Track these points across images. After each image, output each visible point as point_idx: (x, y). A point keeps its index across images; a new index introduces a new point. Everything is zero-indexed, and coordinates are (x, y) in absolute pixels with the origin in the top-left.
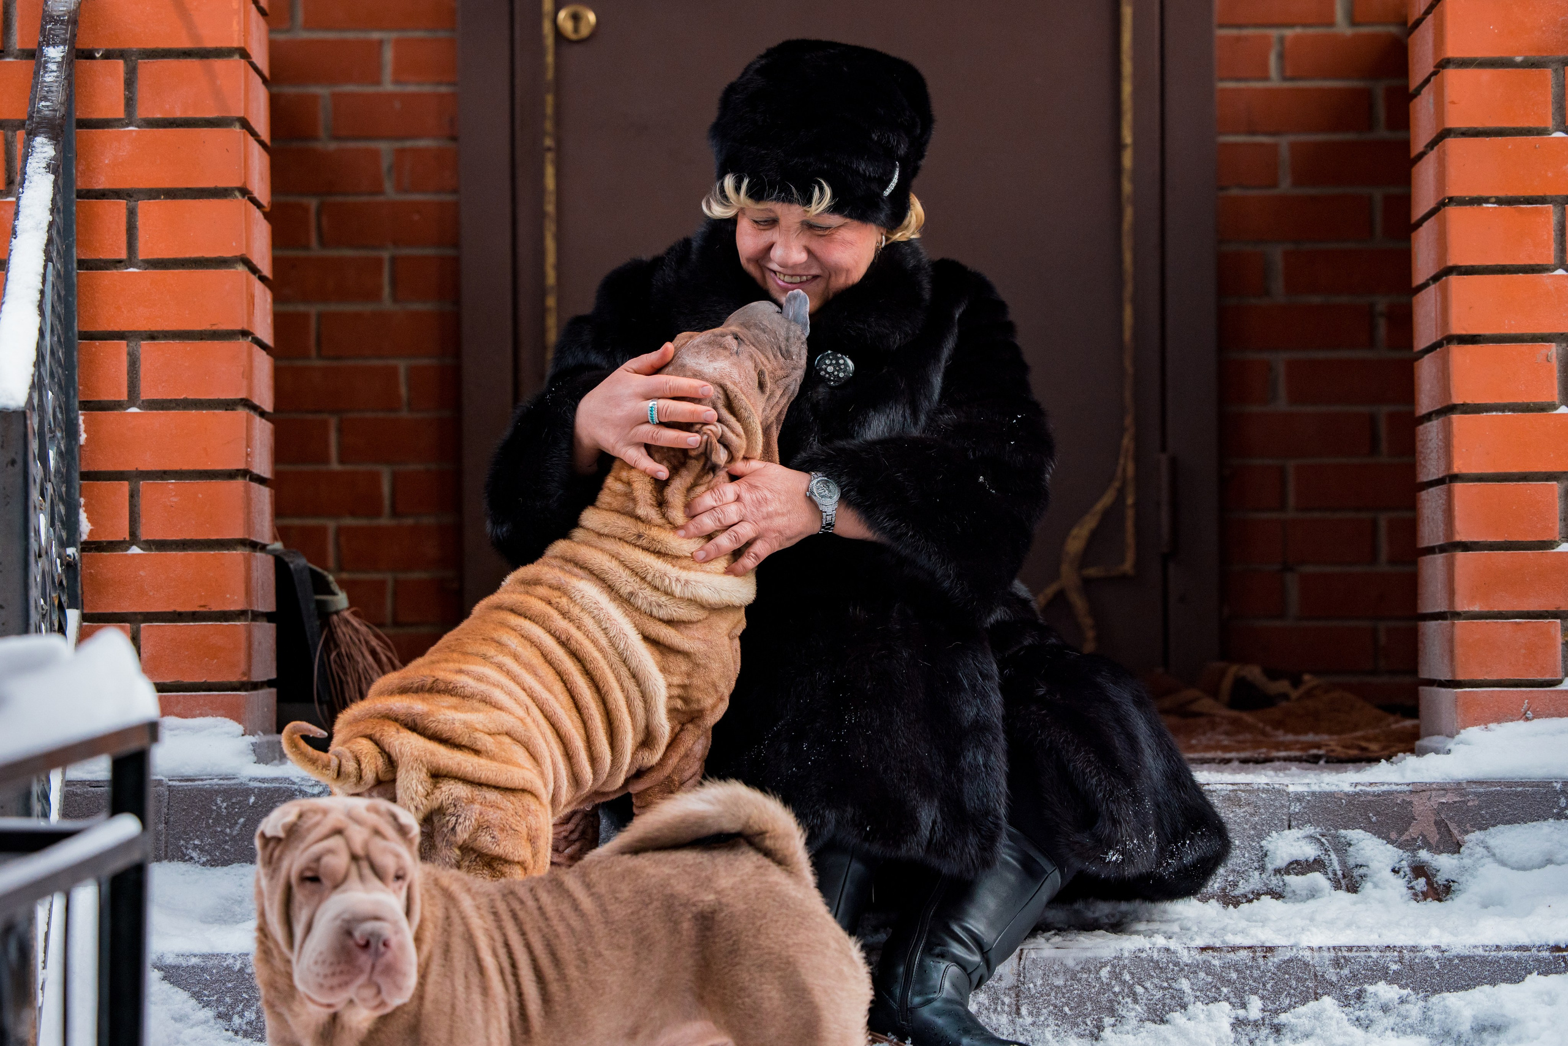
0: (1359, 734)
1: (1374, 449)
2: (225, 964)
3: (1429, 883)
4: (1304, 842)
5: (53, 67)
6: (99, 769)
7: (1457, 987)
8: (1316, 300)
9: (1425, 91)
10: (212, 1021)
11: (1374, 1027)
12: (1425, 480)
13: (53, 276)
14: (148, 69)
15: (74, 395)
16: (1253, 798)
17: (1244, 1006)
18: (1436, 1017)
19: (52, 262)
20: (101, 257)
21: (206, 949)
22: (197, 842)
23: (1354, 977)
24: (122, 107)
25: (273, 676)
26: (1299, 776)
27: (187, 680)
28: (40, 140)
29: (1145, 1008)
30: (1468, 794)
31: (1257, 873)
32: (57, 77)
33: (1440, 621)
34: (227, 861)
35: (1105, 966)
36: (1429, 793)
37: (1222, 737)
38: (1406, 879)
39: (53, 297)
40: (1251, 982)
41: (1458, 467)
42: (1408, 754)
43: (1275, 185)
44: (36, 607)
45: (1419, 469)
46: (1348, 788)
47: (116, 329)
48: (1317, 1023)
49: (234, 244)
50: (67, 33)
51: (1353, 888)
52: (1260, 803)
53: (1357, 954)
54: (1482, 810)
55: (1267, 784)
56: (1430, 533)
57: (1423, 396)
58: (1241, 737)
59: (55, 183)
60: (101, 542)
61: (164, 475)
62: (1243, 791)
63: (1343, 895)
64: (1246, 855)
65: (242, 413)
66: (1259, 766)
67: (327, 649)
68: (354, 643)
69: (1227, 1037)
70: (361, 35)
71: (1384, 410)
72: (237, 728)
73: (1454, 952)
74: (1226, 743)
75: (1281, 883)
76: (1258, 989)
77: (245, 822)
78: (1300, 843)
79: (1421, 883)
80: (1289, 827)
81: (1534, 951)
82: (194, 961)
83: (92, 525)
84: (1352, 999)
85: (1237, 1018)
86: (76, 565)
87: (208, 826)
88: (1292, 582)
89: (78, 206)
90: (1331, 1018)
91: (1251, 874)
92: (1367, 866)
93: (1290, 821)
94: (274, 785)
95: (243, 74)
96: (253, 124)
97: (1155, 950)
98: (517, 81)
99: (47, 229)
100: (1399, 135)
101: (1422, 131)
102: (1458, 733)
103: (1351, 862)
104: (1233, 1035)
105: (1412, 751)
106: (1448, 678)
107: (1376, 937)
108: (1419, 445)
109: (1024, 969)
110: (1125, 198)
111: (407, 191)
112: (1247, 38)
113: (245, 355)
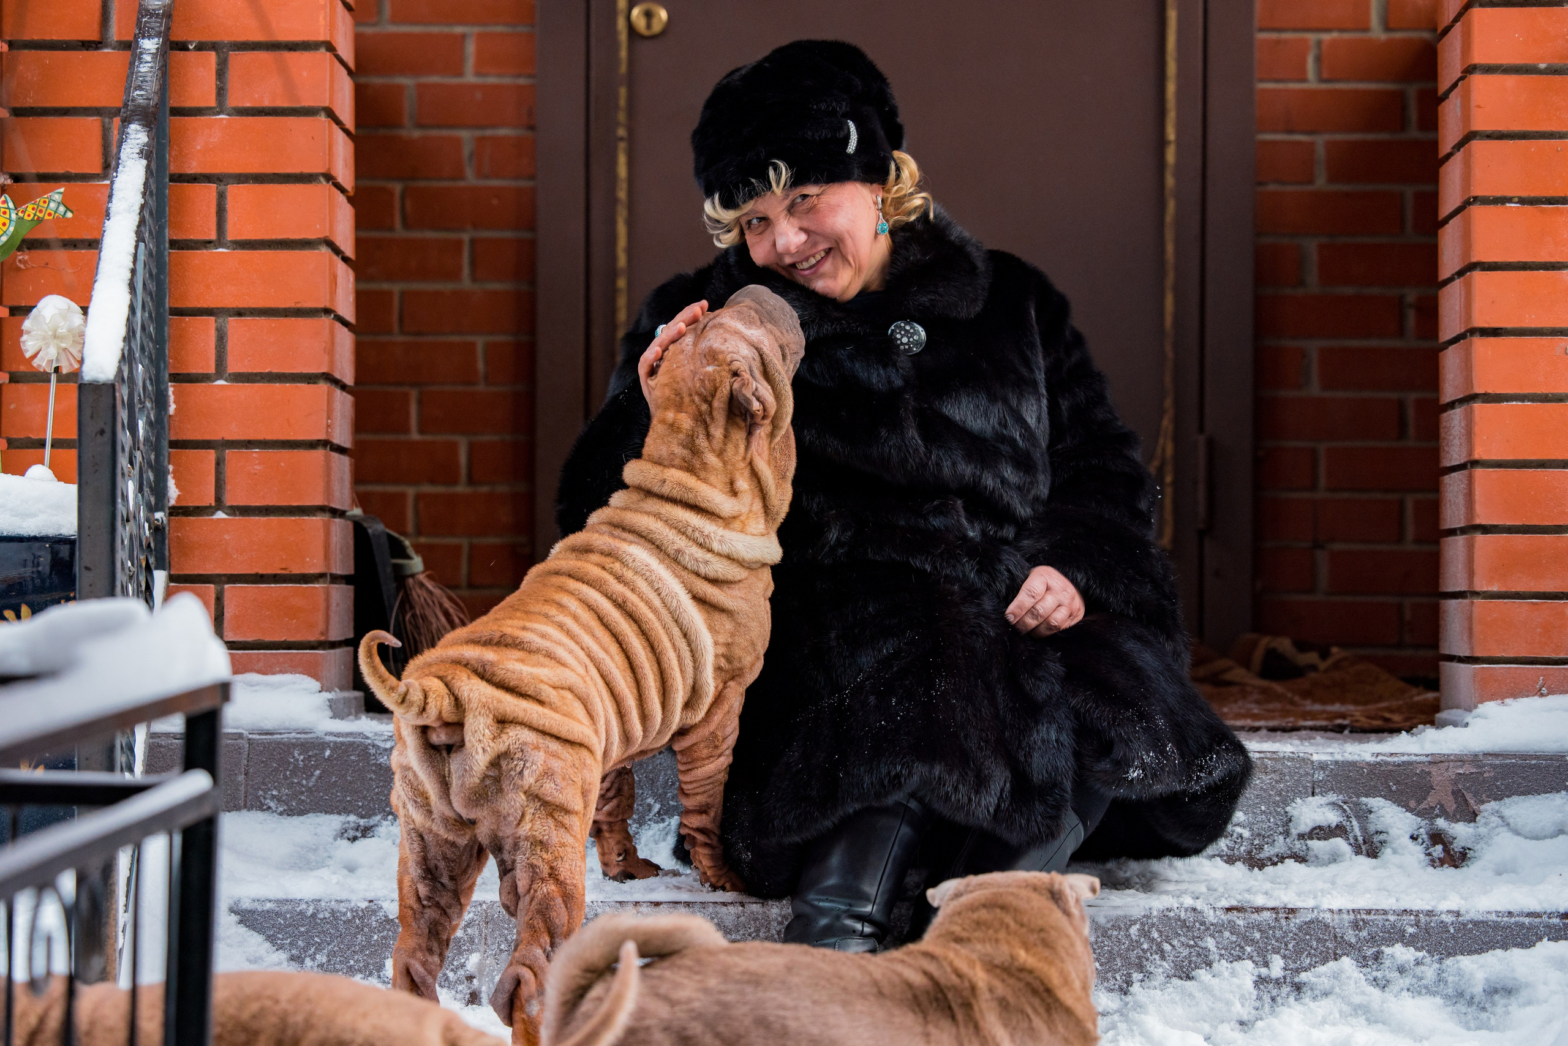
0: (1383, 705)
1: (1402, 433)
2: (298, 909)
3: (1446, 850)
4: (1327, 808)
5: (148, 58)
6: (175, 724)
7: (1470, 951)
8: (1349, 291)
9: (1453, 95)
10: (285, 964)
11: (1391, 987)
12: (1448, 465)
13: (145, 255)
14: (238, 60)
15: (165, 368)
16: (1279, 766)
17: (1266, 964)
18: (1450, 979)
19: (144, 242)
20: (192, 237)
21: (281, 895)
22: (275, 793)
23: (1372, 939)
24: (213, 96)
25: (351, 635)
26: (1323, 745)
27: (268, 638)
28: (134, 127)
29: (1172, 965)
30: (1484, 765)
31: (1281, 838)
32: (152, 68)
33: (1460, 600)
34: (303, 811)
35: (1135, 924)
36: (1447, 764)
37: (1253, 706)
38: (1424, 845)
39: (144, 275)
40: (1273, 942)
41: (1479, 454)
42: (1428, 726)
43: (1311, 181)
44: (123, 569)
45: (1442, 454)
46: (1369, 758)
47: (205, 306)
48: (1336, 982)
49: (318, 226)
50: (161, 26)
51: (1373, 854)
52: (1286, 771)
53: (1376, 917)
54: (1497, 781)
55: (1293, 753)
56: (1453, 515)
57: (1447, 384)
58: (1271, 706)
59: (148, 167)
60: (187, 508)
61: (249, 444)
62: (1269, 759)
63: (1363, 861)
64: (1272, 820)
65: (323, 386)
66: (1286, 735)
67: (402, 609)
68: (428, 604)
69: (1250, 993)
70: (446, 30)
71: (1412, 397)
72: (315, 685)
73: (1468, 917)
74: (1256, 711)
75: (1304, 847)
76: (1280, 948)
77: (321, 774)
78: (1323, 809)
79: (1438, 850)
80: (1313, 794)
81: (1545, 918)
82: (269, 906)
83: (180, 491)
84: (1370, 960)
85: (1259, 976)
86: (164, 528)
87: (286, 778)
88: (1322, 560)
89: (171, 189)
90: (1349, 978)
91: (1276, 838)
92: (1387, 833)
93: (1313, 788)
94: (348, 739)
95: (328, 66)
96: (338, 113)
97: (1183, 910)
98: (593, 74)
99: (138, 211)
100: (1429, 136)
101: (1450, 134)
102: (1476, 707)
103: (1372, 828)
104: (1255, 992)
105: (1432, 723)
106: (1467, 654)
107: (1394, 901)
108: (1442, 431)
110: (1167, 192)
111: (487, 177)
112: (1286, 42)
113: (327, 331)
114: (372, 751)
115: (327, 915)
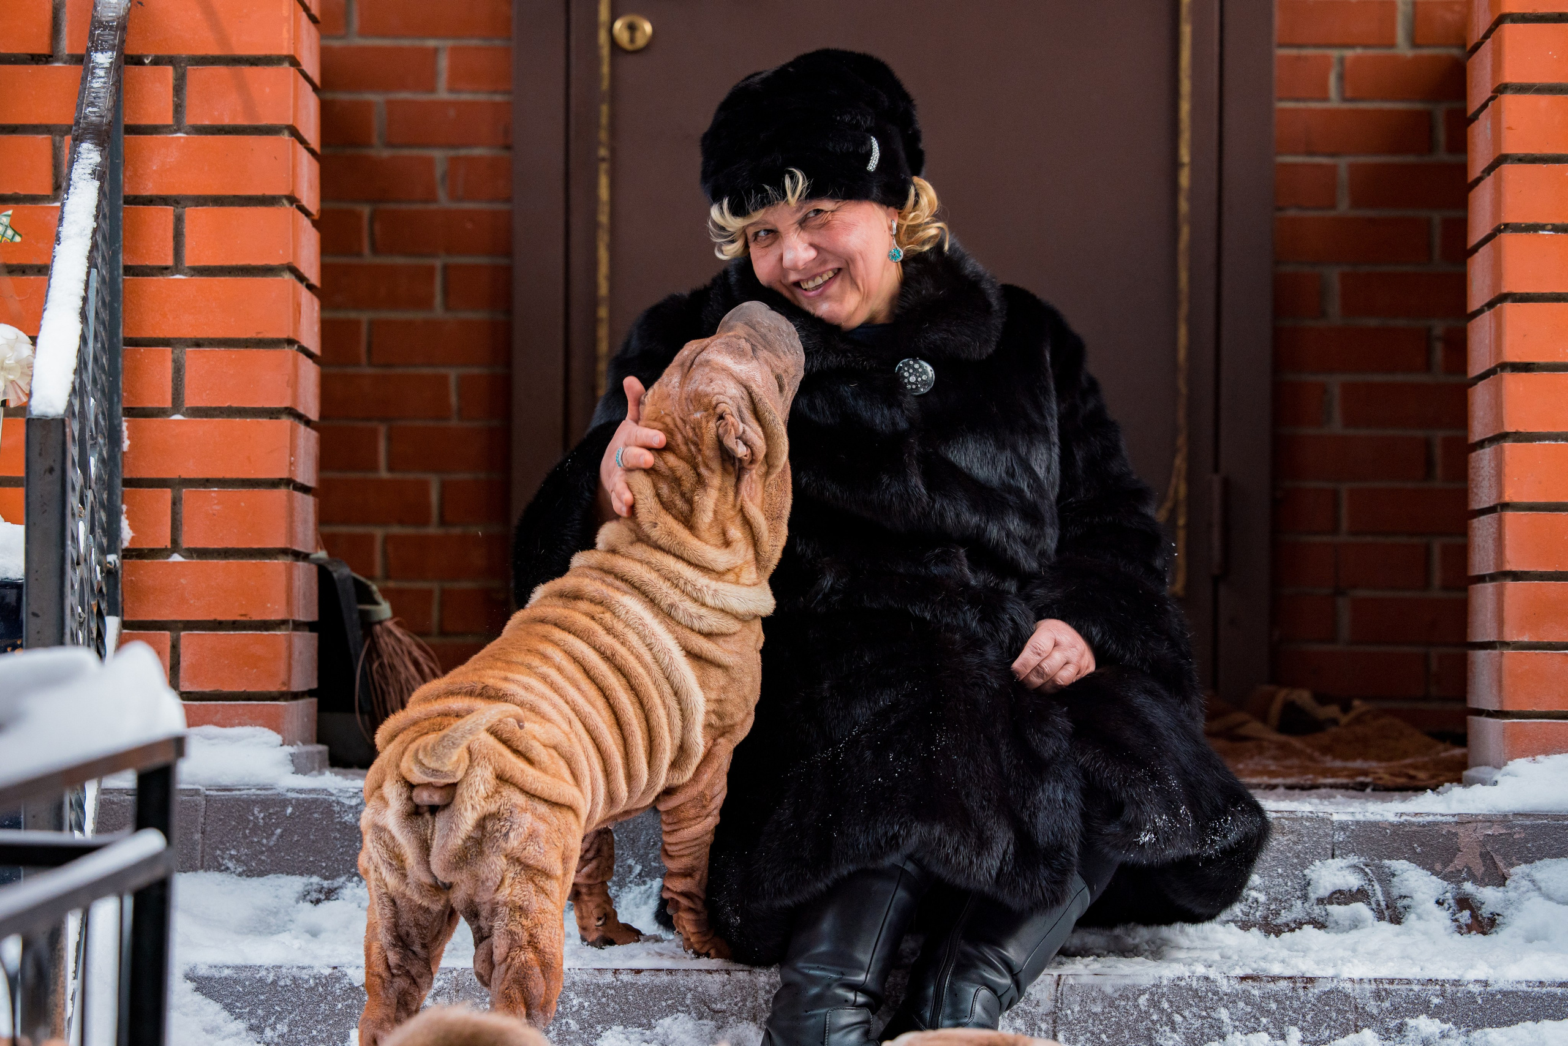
0: (1408, 761)
1: (1429, 474)
2: (258, 976)
3: (1474, 916)
4: (1348, 871)
5: (101, 73)
6: (126, 780)
7: (1499, 1023)
8: (1373, 322)
9: (1482, 116)
10: (244, 1034)
12: (1477, 507)
13: (98, 282)
14: (197, 75)
15: (118, 402)
16: (1297, 826)
17: (1283, 1037)
19: (97, 268)
20: (147, 263)
21: (239, 961)
22: (233, 852)
23: (1395, 1010)
24: (171, 113)
25: (314, 685)
26: (1343, 804)
27: (227, 689)
28: (86, 146)
29: (1183, 1037)
30: (1514, 826)
31: (1299, 902)
32: (105, 83)
33: (1489, 651)
34: (262, 871)
35: (1144, 994)
36: (1475, 824)
37: (1270, 762)
38: (1451, 911)
39: (97, 303)
40: (1290, 1013)
41: (1509, 496)
42: (1455, 784)
43: (1333, 206)
44: (73, 615)
45: (1471, 496)
46: (1392, 818)
47: (161, 336)
49: (281, 252)
50: (115, 39)
51: (1396, 919)
52: (1304, 831)
53: (1399, 987)
54: (1528, 842)
55: (1311, 812)
56: (1482, 561)
57: (1476, 423)
58: (1288, 762)
59: (101, 189)
60: (142, 550)
61: (206, 483)
62: (1287, 819)
63: (1386, 927)
64: (1289, 884)
65: (286, 422)
66: (1305, 793)
67: (369, 658)
68: (397, 654)
70: (417, 43)
71: (1439, 435)
72: (276, 738)
73: (1496, 987)
74: (1273, 768)
75: (1324, 913)
76: (1297, 1019)
77: (282, 832)
78: (1343, 872)
79: (1465, 916)
80: (1333, 856)
82: (226, 972)
83: (134, 532)
84: (1393, 1032)
86: (117, 572)
87: (245, 837)
88: (1344, 605)
89: (126, 212)
91: (1294, 902)
92: (1411, 897)
93: (1333, 850)
94: (311, 796)
95: (292, 81)
96: (302, 132)
97: (1195, 979)
98: (573, 91)
99: (90, 235)
100: (1457, 159)
101: (1480, 157)
102: (1505, 764)
103: (1395, 893)
105: (1459, 781)
106: (1496, 708)
107: (1419, 969)
108: (1471, 471)
109: (1062, 995)
110: (1181, 217)
111: (461, 200)
112: (1306, 58)
113: (290, 363)
114: (337, 808)
115: (289, 982)
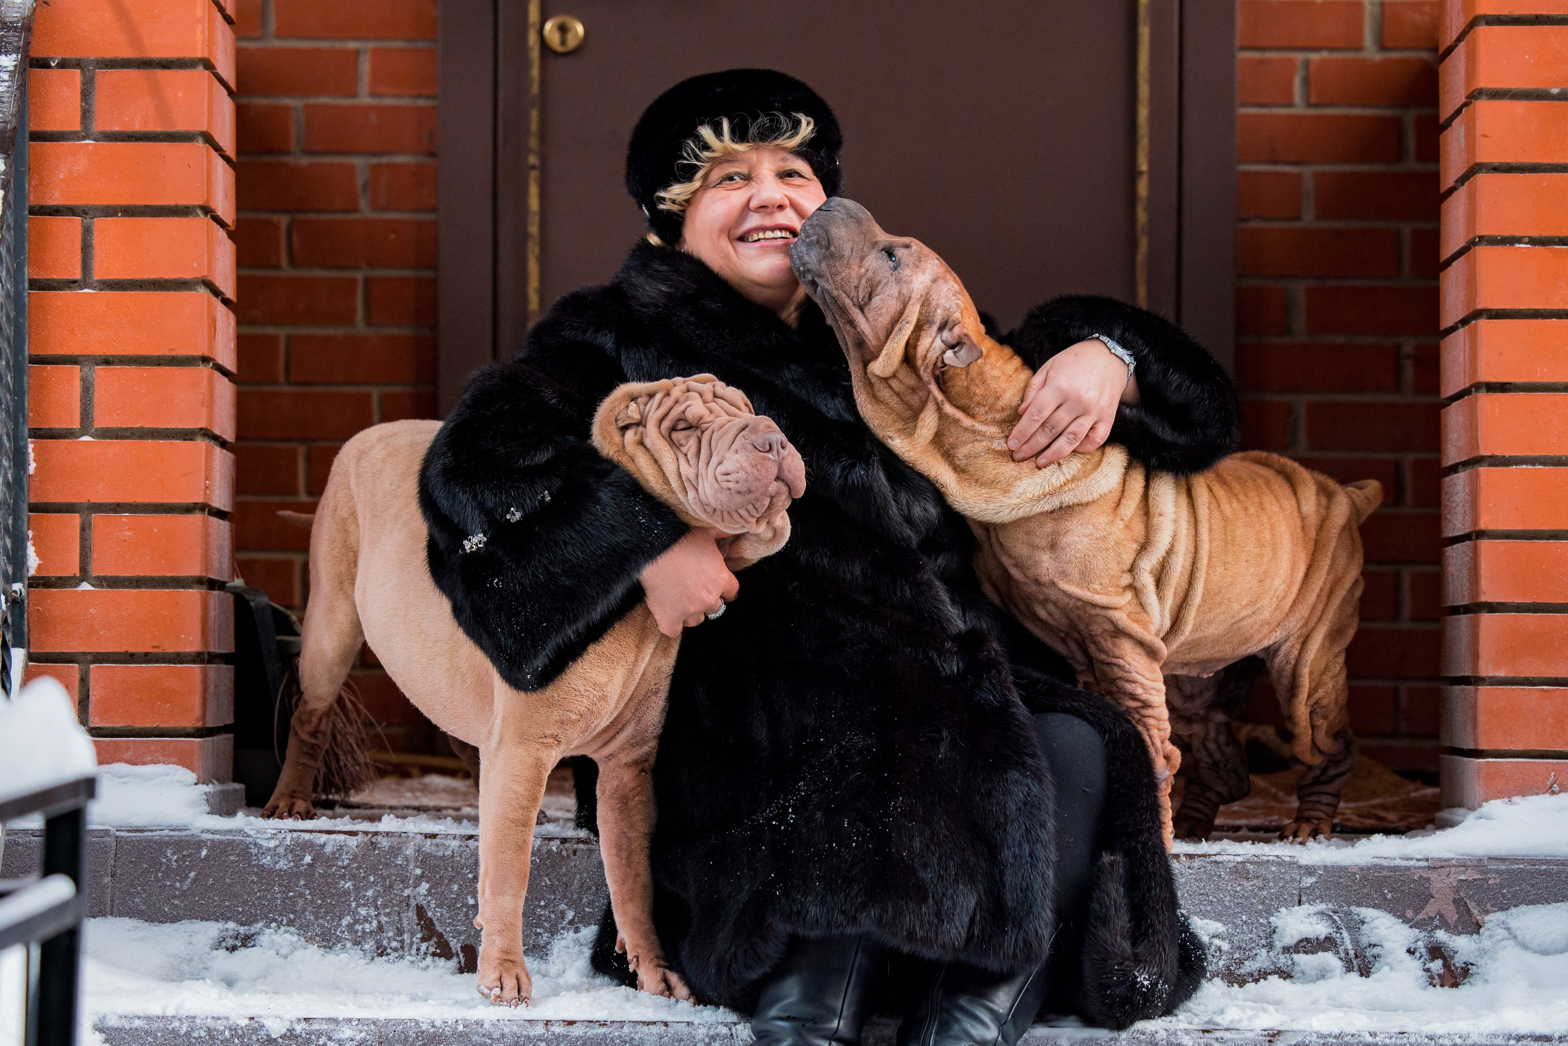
0: (1377, 801)
1: (1398, 497)
2: (170, 1027)
3: (1446, 965)
4: (1315, 918)
5: (5, 76)
6: (35, 822)
8: (1340, 339)
9: (1456, 123)
12: (1450, 535)
14: (106, 80)
15: (24, 422)
16: (1262, 871)
20: (54, 277)
21: (151, 1012)
22: (145, 896)
24: (78, 119)
25: (230, 720)
27: (138, 725)
30: (1490, 871)
31: (1264, 951)
32: (9, 87)
33: (1463, 687)
34: (176, 917)
36: (1448, 869)
38: (1422, 959)
39: (2, 318)
41: (1484, 524)
43: (1298, 218)
45: (1444, 523)
46: (1361, 862)
47: (69, 353)
49: (195, 265)
50: (20, 40)
51: (1365, 971)
52: (1270, 876)
54: (1503, 888)
55: (1277, 856)
56: (1457, 591)
57: (1450, 446)
59: (5, 199)
60: (49, 578)
61: (117, 508)
62: (1251, 863)
63: (1354, 978)
64: (1254, 931)
65: (201, 444)
67: (288, 693)
70: (337, 45)
71: (1409, 458)
72: (190, 776)
75: (1290, 962)
77: (196, 875)
78: (1311, 919)
79: (1437, 966)
80: (1300, 903)
81: (1555, 1042)
82: (138, 1023)
83: (41, 559)
86: (23, 601)
87: (157, 880)
89: (31, 223)
91: (1258, 951)
92: (1381, 946)
93: (1300, 896)
94: (228, 837)
95: (207, 85)
96: (217, 138)
98: (501, 93)
100: (1429, 167)
101: (1453, 166)
102: (1480, 806)
103: (1364, 941)
105: (1431, 823)
106: (1471, 747)
107: (1388, 1022)
108: (1444, 497)
110: (1139, 228)
111: (383, 209)
112: (1270, 62)
113: (205, 382)
114: (254, 851)
115: (203, 1034)
